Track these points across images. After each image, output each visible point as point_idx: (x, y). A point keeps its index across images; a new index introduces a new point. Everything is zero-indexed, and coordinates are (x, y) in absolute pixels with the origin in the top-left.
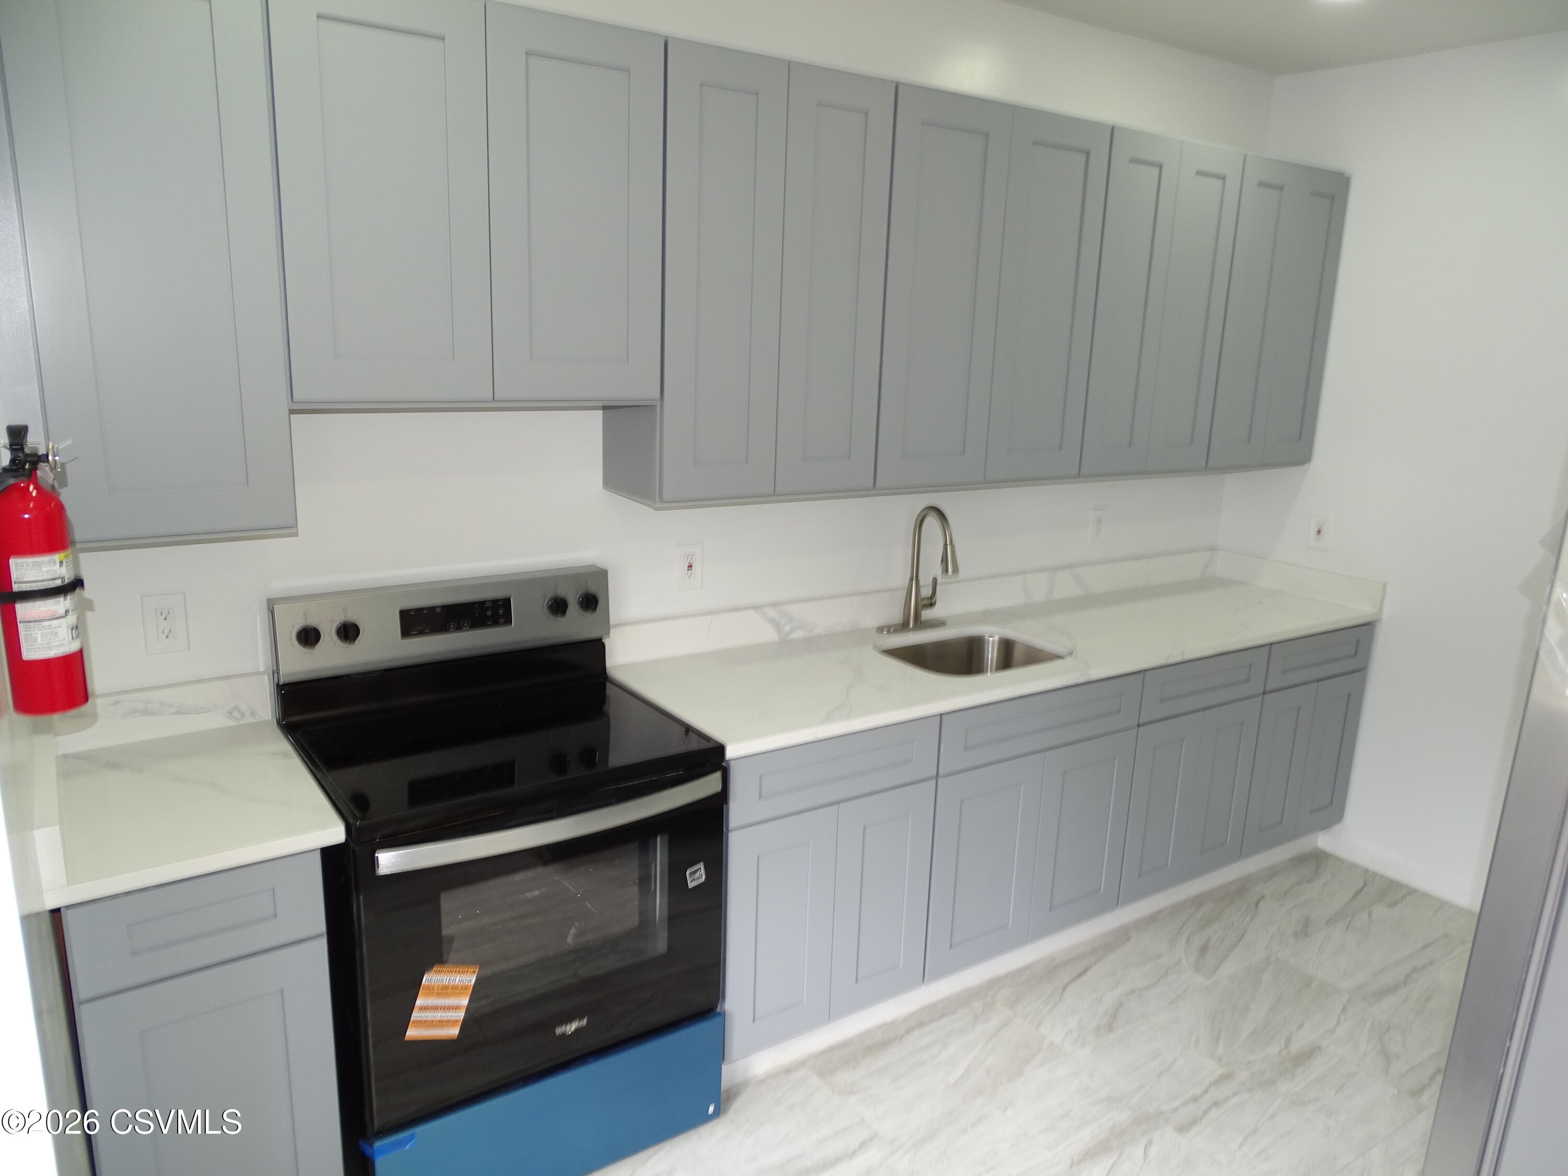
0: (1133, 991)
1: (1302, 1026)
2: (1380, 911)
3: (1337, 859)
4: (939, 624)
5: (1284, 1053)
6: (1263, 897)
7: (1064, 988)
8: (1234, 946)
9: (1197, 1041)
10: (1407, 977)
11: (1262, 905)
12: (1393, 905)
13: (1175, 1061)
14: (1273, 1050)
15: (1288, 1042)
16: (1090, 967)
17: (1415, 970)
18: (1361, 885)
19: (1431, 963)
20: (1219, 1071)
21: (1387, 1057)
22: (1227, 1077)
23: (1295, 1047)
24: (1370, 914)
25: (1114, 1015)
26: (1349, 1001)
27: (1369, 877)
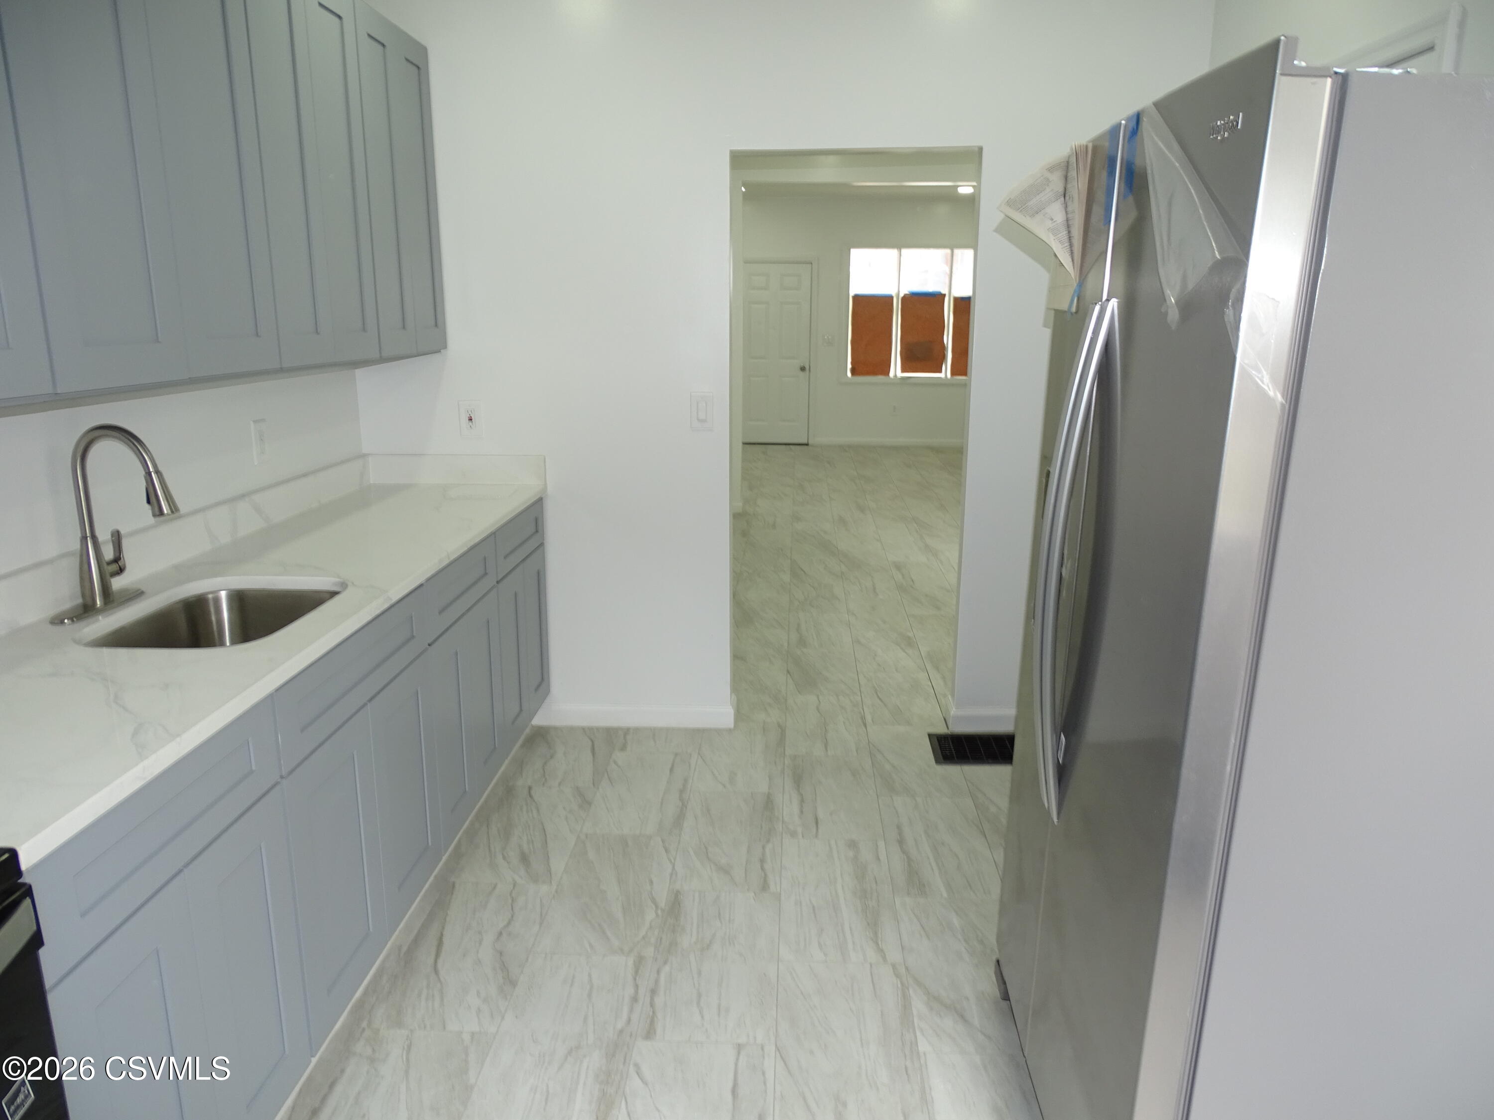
0: (500, 934)
1: (651, 882)
2: (619, 757)
3: (556, 728)
4: (134, 595)
5: (659, 912)
6: (530, 788)
7: (436, 971)
8: (545, 842)
9: (591, 946)
10: (681, 799)
11: (533, 792)
12: (623, 748)
13: (590, 975)
14: (650, 915)
15: (654, 901)
16: (442, 935)
17: (682, 792)
18: (590, 743)
19: (686, 780)
20: (631, 962)
21: (725, 870)
22: (639, 962)
23: (663, 900)
24: (615, 762)
25: (504, 967)
26: (663, 841)
27: (590, 733)
